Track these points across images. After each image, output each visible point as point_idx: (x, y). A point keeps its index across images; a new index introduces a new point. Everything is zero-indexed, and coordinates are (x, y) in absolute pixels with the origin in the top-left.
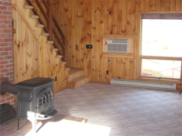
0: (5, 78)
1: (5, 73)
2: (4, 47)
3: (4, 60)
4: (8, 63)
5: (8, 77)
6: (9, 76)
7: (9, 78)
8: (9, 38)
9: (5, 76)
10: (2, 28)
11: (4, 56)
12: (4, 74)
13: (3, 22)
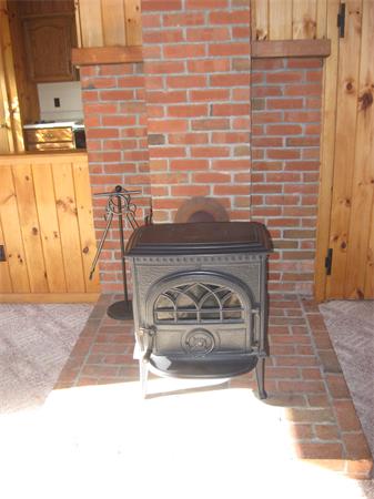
0: (209, 199)
1: (212, 186)
2: (209, 104)
3: (211, 145)
4: (227, 155)
5: (227, 200)
6: (232, 198)
7: (232, 202)
8: (234, 72)
9: (212, 195)
10: (203, 39)
11: (210, 132)
12: (208, 187)
13: (206, 19)
